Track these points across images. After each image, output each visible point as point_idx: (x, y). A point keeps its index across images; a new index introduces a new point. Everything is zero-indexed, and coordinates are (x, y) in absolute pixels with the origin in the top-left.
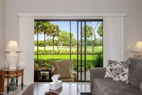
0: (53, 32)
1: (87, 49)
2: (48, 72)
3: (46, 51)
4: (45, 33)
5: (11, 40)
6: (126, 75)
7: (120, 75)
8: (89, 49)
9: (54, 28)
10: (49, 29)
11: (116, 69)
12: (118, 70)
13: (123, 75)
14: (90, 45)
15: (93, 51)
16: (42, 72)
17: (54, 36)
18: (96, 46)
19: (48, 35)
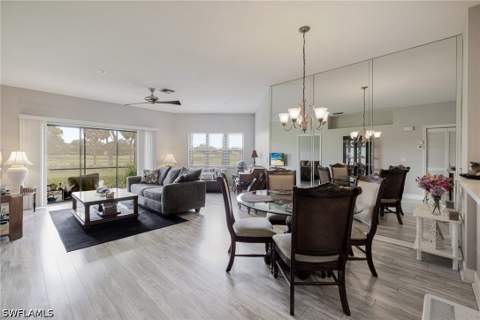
6: (156, 179)
7: (152, 179)
11: (149, 176)
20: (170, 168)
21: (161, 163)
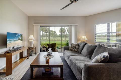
0: (46, 31)
1: (62, 39)
2: (45, 49)
3: (43, 40)
4: (42, 31)
5: (31, 35)
6: (77, 49)
7: (75, 49)
8: (63, 39)
9: (47, 29)
10: (44, 29)
11: (73, 47)
12: (74, 47)
13: (76, 49)
14: (64, 37)
15: (65, 40)
16: (43, 49)
17: (47, 33)
18: (66, 37)
19: (44, 32)
20: (86, 44)
21: (80, 40)
